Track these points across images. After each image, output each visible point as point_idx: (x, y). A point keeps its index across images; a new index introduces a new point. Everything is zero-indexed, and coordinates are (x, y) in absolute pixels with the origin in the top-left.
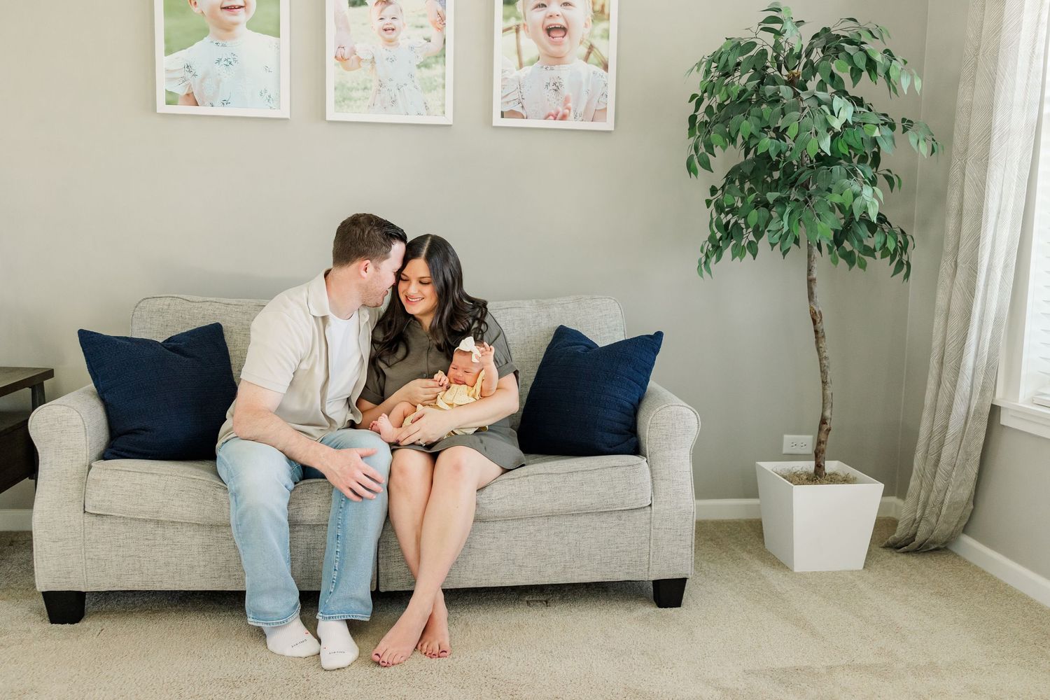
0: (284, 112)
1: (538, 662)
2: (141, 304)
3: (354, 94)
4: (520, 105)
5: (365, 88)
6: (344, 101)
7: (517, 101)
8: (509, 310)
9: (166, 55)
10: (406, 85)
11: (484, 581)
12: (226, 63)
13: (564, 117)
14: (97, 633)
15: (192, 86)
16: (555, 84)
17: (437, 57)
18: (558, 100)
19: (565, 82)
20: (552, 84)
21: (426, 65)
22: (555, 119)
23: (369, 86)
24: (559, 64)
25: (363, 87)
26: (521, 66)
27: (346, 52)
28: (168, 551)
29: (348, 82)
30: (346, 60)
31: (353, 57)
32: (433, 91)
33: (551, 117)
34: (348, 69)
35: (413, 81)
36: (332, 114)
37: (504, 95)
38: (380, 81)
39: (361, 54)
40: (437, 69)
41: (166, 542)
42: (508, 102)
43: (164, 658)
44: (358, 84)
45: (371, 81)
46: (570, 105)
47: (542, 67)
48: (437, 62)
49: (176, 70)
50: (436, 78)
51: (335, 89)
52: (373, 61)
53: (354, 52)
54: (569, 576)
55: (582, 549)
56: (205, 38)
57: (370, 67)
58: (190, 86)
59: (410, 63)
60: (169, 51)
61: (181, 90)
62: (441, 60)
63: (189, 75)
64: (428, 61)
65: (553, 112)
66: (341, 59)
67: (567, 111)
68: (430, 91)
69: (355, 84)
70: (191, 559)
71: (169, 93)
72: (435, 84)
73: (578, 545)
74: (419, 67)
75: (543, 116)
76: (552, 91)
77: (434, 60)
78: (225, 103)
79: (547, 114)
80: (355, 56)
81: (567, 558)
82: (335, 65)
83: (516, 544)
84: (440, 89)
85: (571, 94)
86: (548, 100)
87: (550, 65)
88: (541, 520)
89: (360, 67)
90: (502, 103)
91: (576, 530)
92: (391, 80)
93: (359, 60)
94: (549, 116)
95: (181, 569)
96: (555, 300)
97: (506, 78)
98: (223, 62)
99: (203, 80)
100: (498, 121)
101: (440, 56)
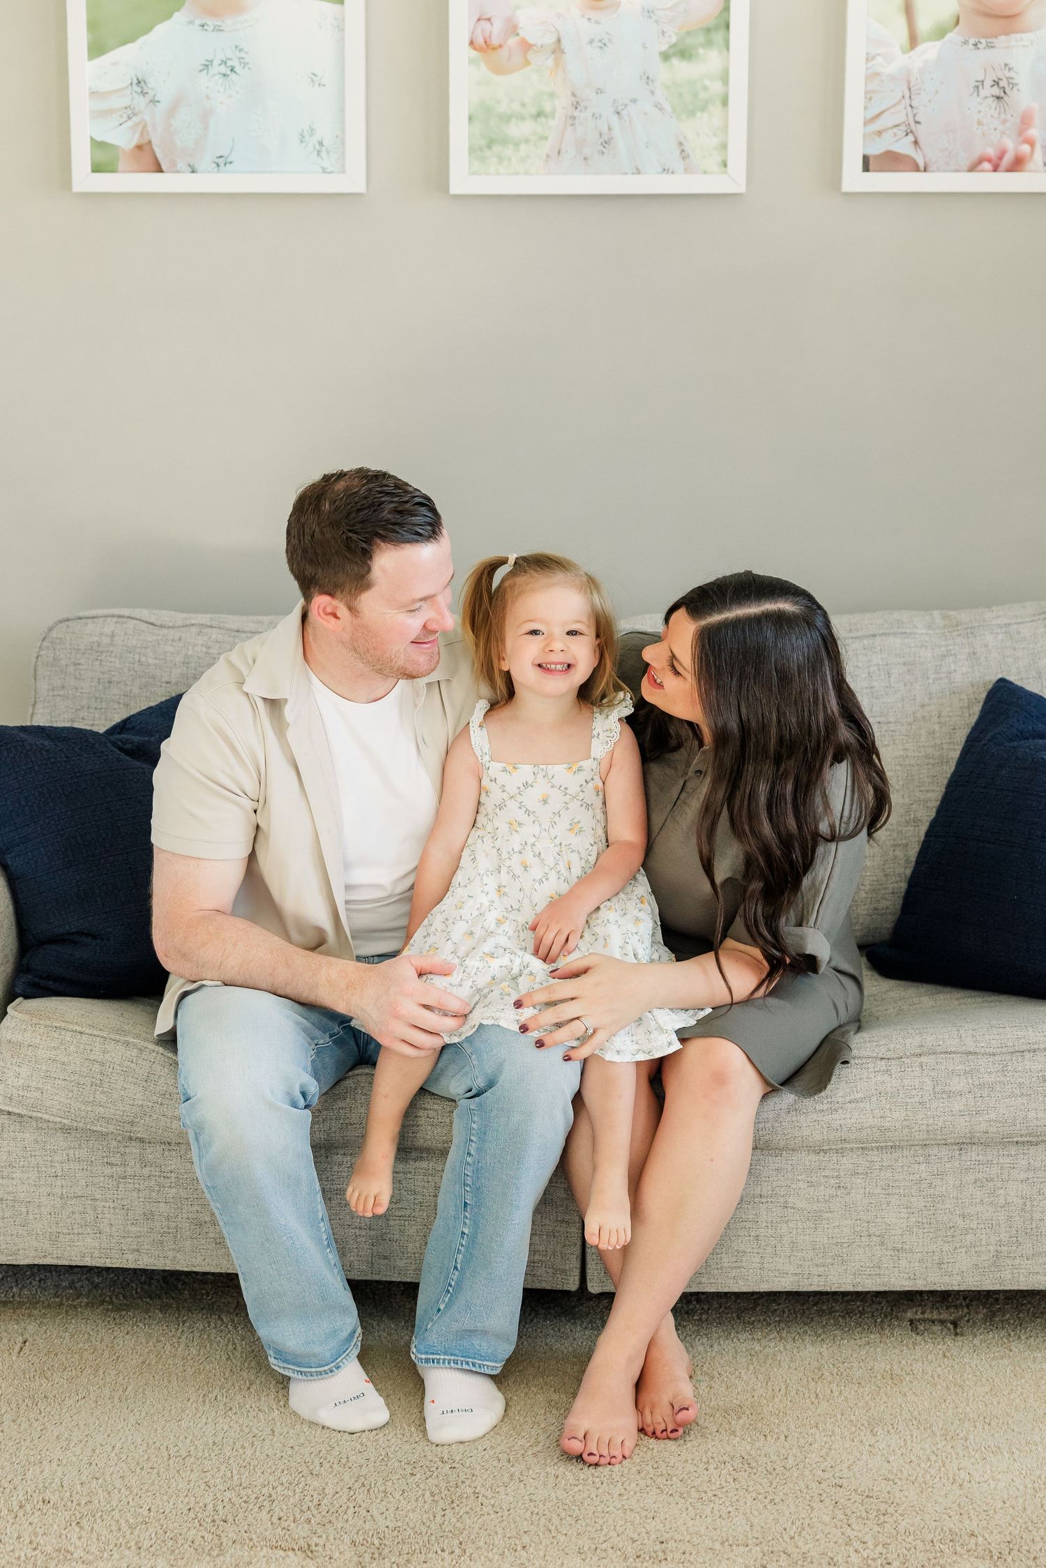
0: (353, 180)
1: (933, 1458)
2: (54, 634)
3: (516, 130)
4: (910, 136)
5: (539, 114)
6: (489, 147)
7: (903, 128)
8: (878, 640)
9: (90, 59)
10: (634, 101)
11: (816, 1279)
12: (223, 69)
13: (1018, 164)
14: (17, 1348)
15: (149, 128)
16: (996, 83)
17: (708, 30)
18: (1004, 122)
19: (1023, 78)
20: (988, 83)
21: (683, 52)
22: (995, 169)
23: (547, 107)
24: (1007, 34)
25: (534, 111)
26: (913, 41)
27: (496, 29)
28: (151, 1189)
29: (499, 102)
30: (494, 49)
31: (512, 41)
32: (699, 114)
33: (986, 165)
34: (499, 70)
35: (652, 92)
36: (463, 180)
37: (869, 116)
38: (574, 95)
39: (530, 32)
40: (711, 60)
41: (146, 1171)
42: (880, 133)
43: (160, 1406)
44: (523, 105)
45: (552, 95)
46: (1033, 132)
47: (966, 42)
48: (709, 43)
49: (115, 91)
50: (707, 82)
51: (470, 118)
52: (558, 48)
53: (513, 29)
54: (1007, 1275)
55: (1037, 1216)
56: (176, 14)
57: (550, 62)
58: (145, 127)
59: (645, 48)
60: (97, 49)
61: (123, 139)
62: (718, 37)
63: (141, 102)
64: (689, 41)
65: (991, 152)
66: (484, 47)
67: (1026, 148)
68: (691, 114)
69: (516, 106)
70: (196, 1208)
71: (97, 145)
72: (702, 95)
73: (1028, 1207)
74: (666, 57)
75: (966, 163)
76: (990, 100)
77: (701, 38)
78: (222, 162)
79: (977, 154)
80: (518, 38)
81: (1003, 1234)
82: (471, 61)
83: (888, 1203)
84: (716, 109)
85: (1036, 105)
86: (979, 123)
87: (986, 37)
88: (944, 1151)
89: (527, 63)
90: (864, 135)
91: (1023, 1176)
92: (599, 91)
93: (526, 46)
94: (980, 161)
95: (176, 1227)
96: (988, 615)
97: (878, 74)
98: (215, 69)
99: (172, 111)
100: (854, 179)
101: (717, 28)
